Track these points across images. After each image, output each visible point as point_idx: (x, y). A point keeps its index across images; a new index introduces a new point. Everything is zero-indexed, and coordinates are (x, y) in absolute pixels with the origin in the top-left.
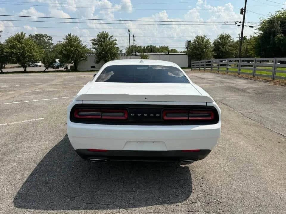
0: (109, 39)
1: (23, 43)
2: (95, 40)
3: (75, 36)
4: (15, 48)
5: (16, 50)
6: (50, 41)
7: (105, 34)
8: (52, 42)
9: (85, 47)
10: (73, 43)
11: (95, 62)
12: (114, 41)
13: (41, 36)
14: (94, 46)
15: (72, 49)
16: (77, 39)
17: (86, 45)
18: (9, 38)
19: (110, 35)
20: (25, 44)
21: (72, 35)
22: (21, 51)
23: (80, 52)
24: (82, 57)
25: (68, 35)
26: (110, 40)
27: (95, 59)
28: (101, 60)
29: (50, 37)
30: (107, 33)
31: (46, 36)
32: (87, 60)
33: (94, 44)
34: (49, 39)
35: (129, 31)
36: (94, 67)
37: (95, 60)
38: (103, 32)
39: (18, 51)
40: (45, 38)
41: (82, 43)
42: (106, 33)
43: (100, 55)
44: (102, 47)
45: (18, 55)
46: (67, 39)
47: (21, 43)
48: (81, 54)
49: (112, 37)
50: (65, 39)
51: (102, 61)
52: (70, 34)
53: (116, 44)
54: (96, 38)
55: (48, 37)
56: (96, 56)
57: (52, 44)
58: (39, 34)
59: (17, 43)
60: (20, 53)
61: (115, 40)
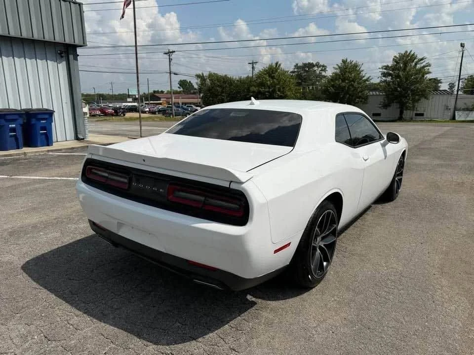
0: (416, 64)
1: (275, 79)
2: (387, 67)
3: (353, 63)
4: (264, 86)
5: (265, 88)
6: (323, 73)
7: (408, 56)
8: (325, 75)
9: (367, 80)
10: (347, 74)
11: (380, 106)
12: (424, 67)
13: (311, 65)
14: (384, 78)
15: (343, 84)
16: (357, 66)
17: (370, 76)
18: (260, 71)
19: (420, 57)
20: (277, 80)
21: (348, 61)
22: (271, 90)
23: (357, 90)
24: (359, 97)
25: (343, 61)
26: (418, 66)
27: (382, 100)
28: (393, 102)
29: (323, 66)
30: (413, 55)
31: (318, 65)
32: (366, 103)
33: (384, 75)
34: (322, 70)
35: (462, 45)
36: (379, 115)
37: (381, 102)
38: (406, 52)
39: (267, 90)
40: (316, 68)
41: (363, 74)
42: (412, 53)
43: (393, 94)
44: (398, 80)
45: (266, 95)
46: (340, 67)
47: (273, 78)
48: (358, 93)
49: (422, 59)
50: (337, 69)
51: (395, 104)
52: (345, 60)
53: (429, 73)
54: (390, 63)
55: (321, 66)
56: (385, 96)
57: (325, 77)
58: (309, 63)
59: (267, 77)
60: (268, 92)
61: (429, 65)
